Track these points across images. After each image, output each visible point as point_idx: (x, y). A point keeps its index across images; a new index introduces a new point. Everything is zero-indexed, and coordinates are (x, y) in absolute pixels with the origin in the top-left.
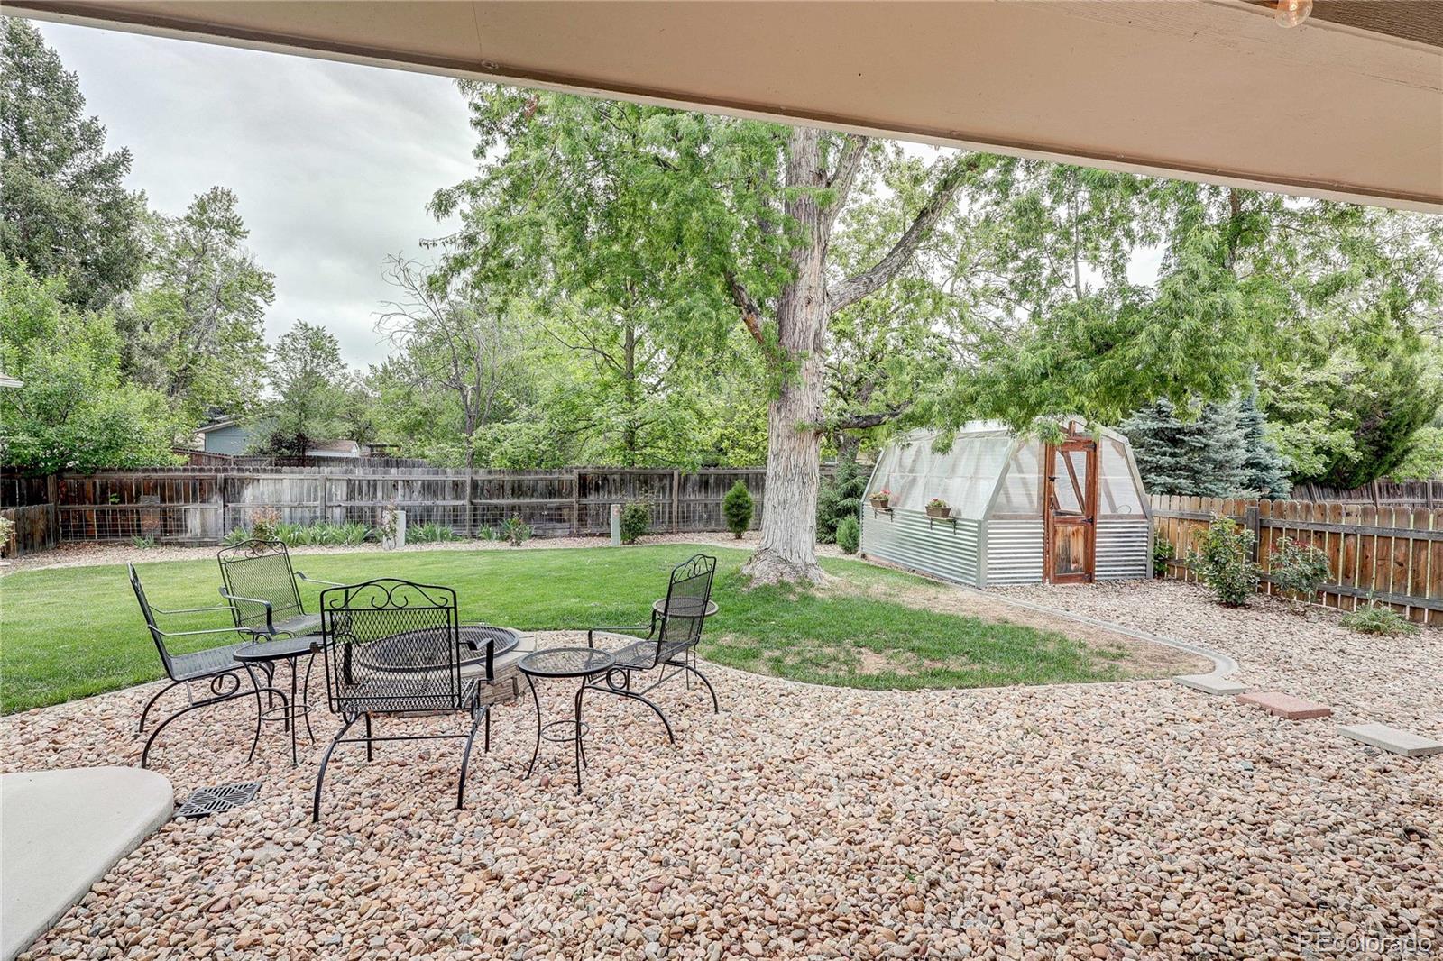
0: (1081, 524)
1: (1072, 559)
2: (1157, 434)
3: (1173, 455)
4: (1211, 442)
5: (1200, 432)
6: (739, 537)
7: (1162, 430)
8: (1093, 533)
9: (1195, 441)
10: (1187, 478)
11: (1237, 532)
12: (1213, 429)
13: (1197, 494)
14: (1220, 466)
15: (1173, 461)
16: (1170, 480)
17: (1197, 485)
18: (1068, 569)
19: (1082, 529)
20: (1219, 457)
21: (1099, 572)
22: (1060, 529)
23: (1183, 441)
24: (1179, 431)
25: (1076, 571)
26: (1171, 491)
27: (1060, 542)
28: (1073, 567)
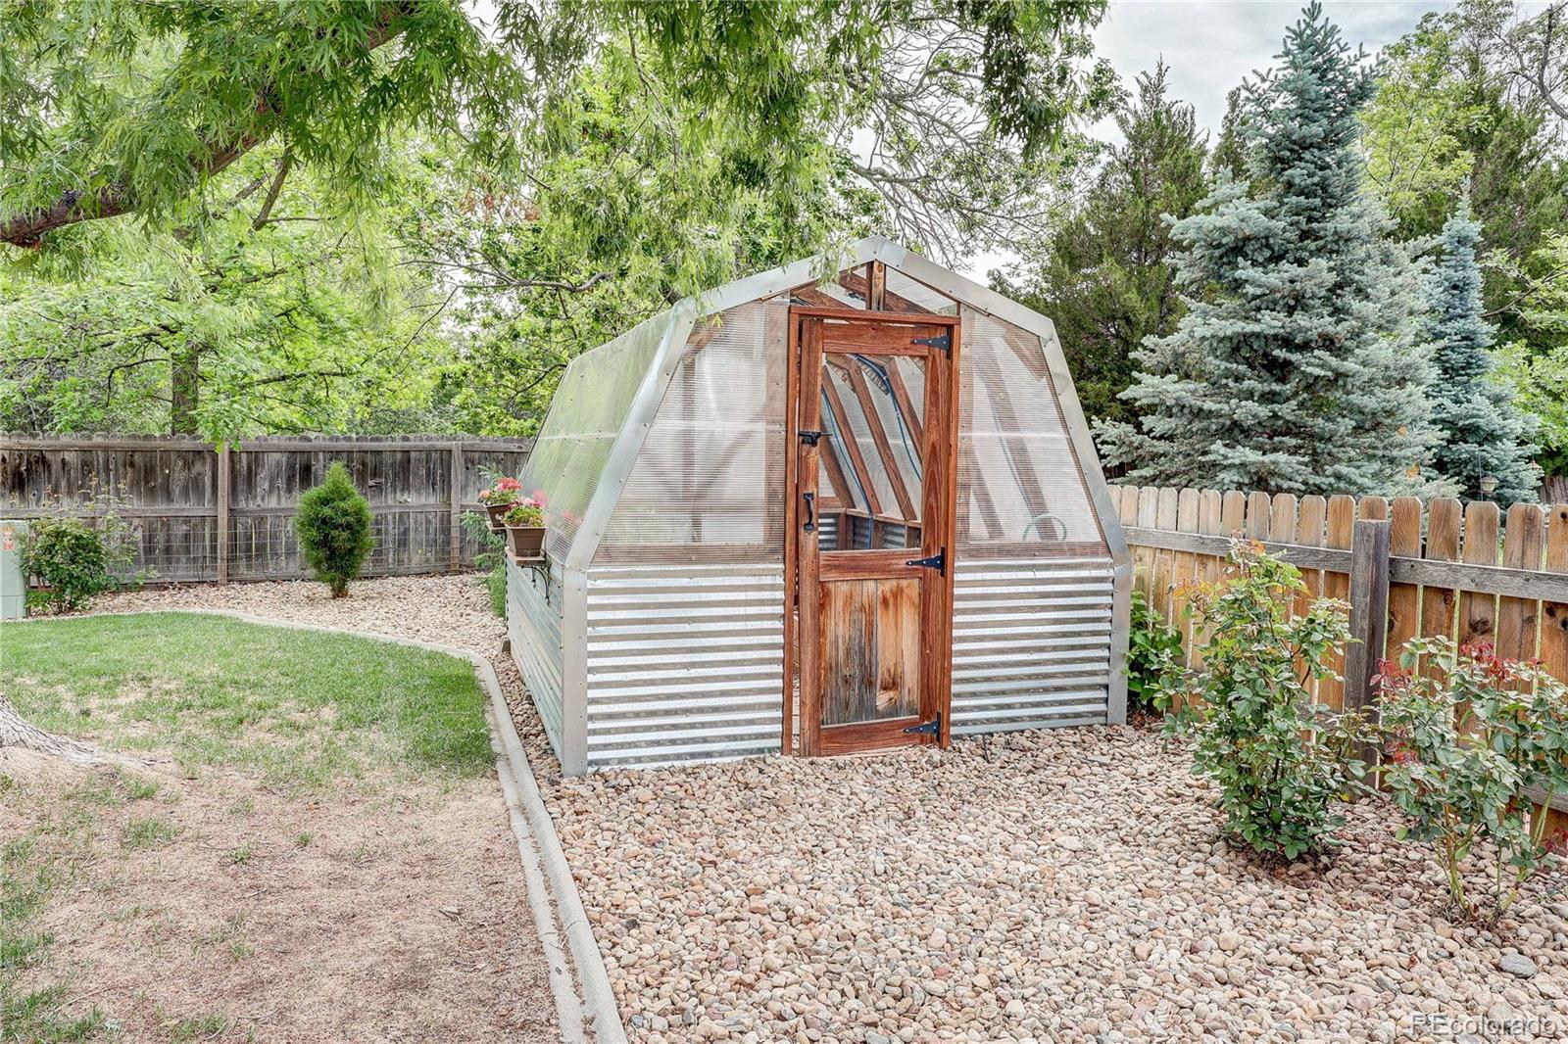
0: (907, 573)
1: (881, 675)
2: (1236, 347)
3: (1268, 398)
4: (1350, 365)
5: (1329, 343)
6: (340, 592)
7: (1246, 338)
8: (947, 598)
9: (1313, 364)
10: (1294, 451)
11: (1301, 607)
12: (1356, 335)
13: (1319, 490)
14: (1370, 423)
15: (1264, 412)
16: (1252, 456)
17: (1316, 464)
18: (867, 708)
19: (912, 587)
20: (1370, 403)
21: (965, 710)
22: (840, 589)
23: (1287, 363)
24: (1287, 342)
25: (894, 709)
26: (1260, 481)
27: (839, 627)
28: (882, 700)
